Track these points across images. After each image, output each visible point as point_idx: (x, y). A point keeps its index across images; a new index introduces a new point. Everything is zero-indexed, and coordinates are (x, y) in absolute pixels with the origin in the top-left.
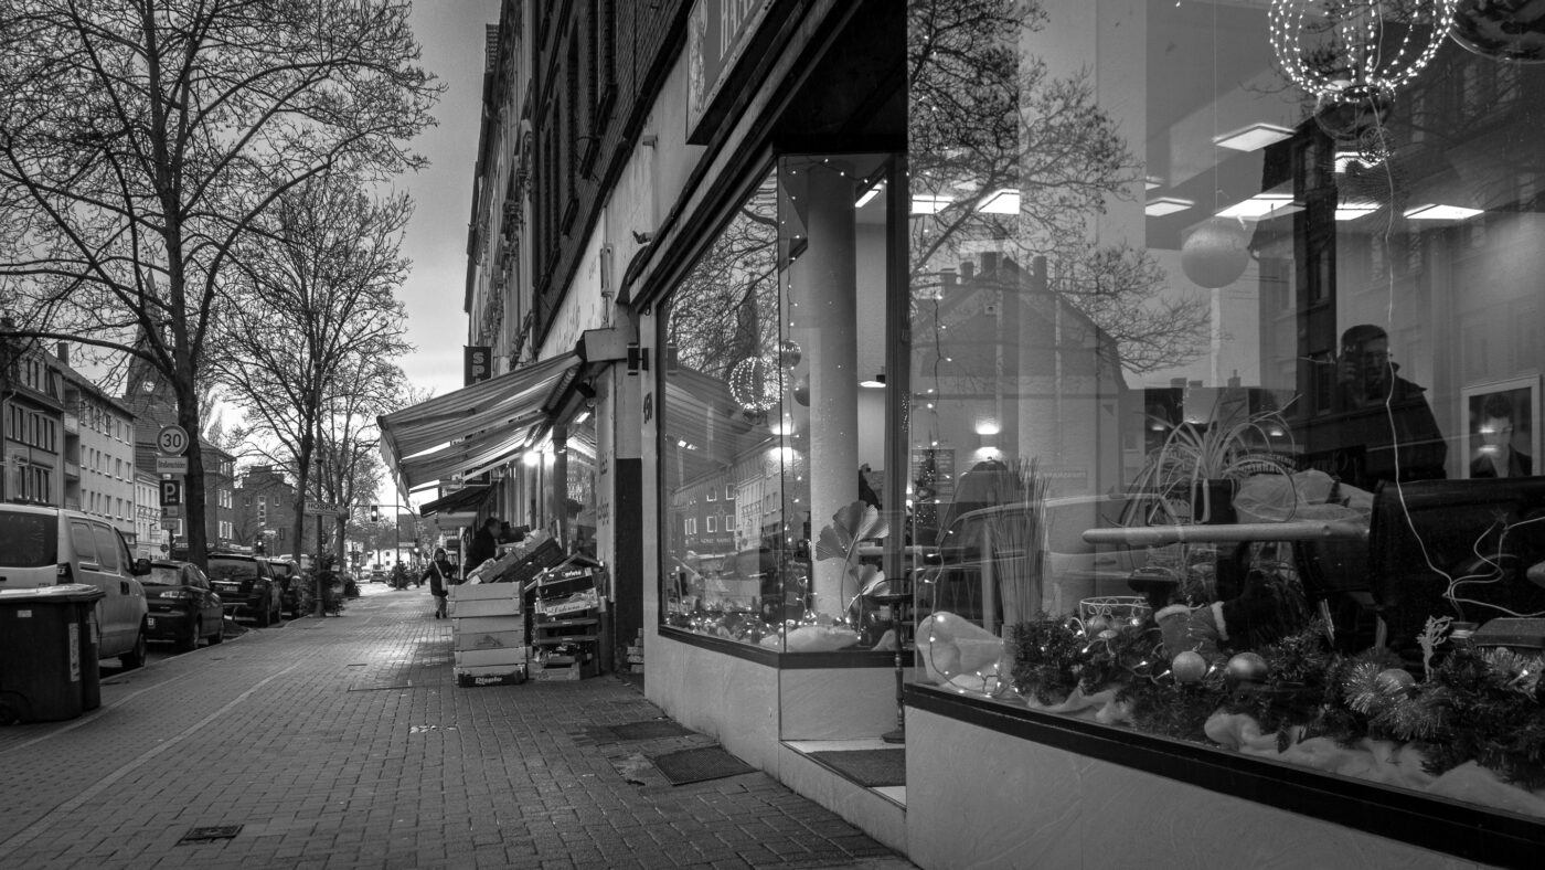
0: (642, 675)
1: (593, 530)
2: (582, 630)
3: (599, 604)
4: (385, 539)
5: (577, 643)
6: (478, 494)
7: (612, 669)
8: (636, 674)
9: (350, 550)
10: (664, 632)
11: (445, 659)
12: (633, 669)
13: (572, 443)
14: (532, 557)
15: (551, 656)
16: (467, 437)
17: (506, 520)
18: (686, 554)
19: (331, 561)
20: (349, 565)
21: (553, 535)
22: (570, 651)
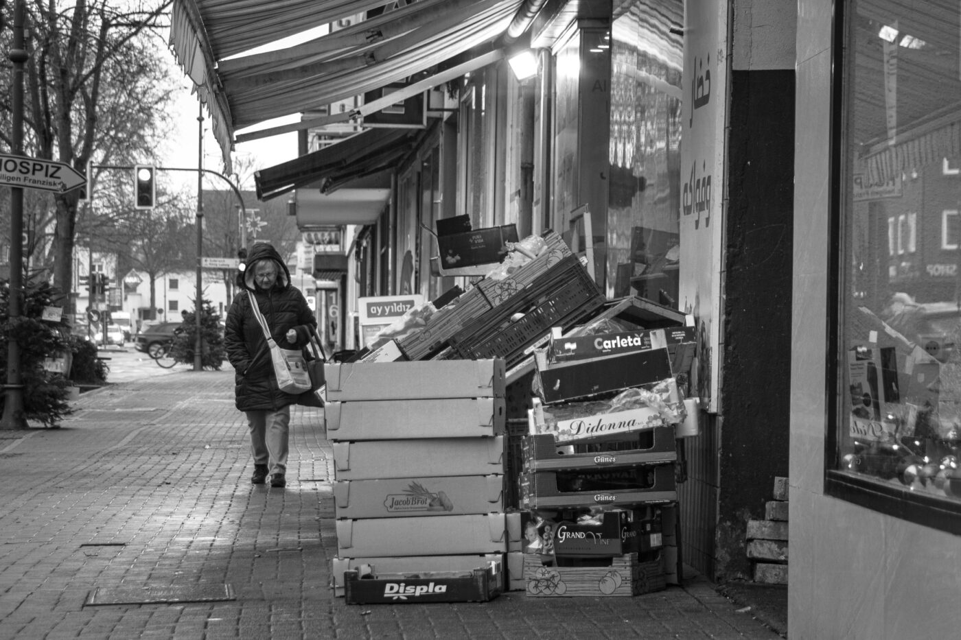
0: (780, 590)
1: (673, 239)
2: (638, 477)
3: (684, 416)
4: (166, 248)
5: (627, 506)
6: (393, 146)
7: (709, 573)
8: (765, 587)
9: (84, 270)
10: (837, 486)
11: (310, 537)
12: (758, 575)
13: (623, 30)
14: (525, 301)
15: (563, 537)
16: (371, 14)
17: (461, 211)
18: (888, 301)
19: (42, 297)
20: (81, 306)
21: (575, 249)
22: (611, 526)
